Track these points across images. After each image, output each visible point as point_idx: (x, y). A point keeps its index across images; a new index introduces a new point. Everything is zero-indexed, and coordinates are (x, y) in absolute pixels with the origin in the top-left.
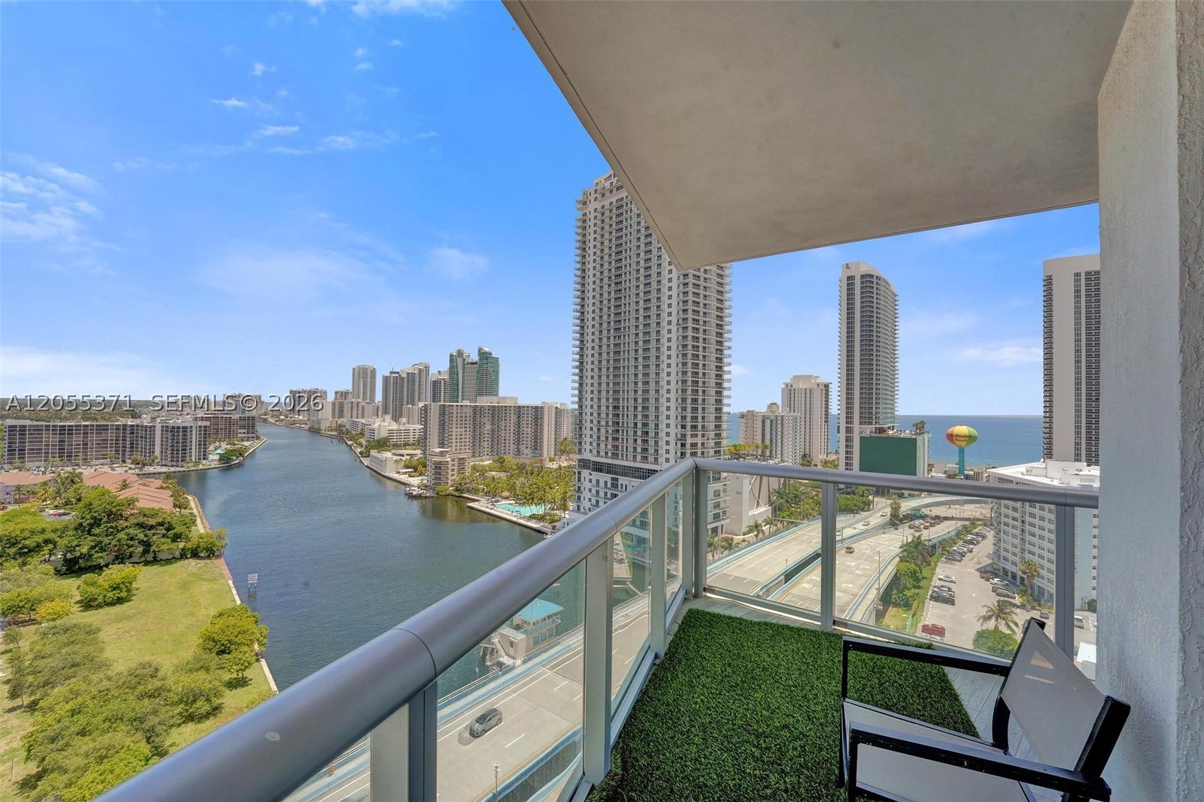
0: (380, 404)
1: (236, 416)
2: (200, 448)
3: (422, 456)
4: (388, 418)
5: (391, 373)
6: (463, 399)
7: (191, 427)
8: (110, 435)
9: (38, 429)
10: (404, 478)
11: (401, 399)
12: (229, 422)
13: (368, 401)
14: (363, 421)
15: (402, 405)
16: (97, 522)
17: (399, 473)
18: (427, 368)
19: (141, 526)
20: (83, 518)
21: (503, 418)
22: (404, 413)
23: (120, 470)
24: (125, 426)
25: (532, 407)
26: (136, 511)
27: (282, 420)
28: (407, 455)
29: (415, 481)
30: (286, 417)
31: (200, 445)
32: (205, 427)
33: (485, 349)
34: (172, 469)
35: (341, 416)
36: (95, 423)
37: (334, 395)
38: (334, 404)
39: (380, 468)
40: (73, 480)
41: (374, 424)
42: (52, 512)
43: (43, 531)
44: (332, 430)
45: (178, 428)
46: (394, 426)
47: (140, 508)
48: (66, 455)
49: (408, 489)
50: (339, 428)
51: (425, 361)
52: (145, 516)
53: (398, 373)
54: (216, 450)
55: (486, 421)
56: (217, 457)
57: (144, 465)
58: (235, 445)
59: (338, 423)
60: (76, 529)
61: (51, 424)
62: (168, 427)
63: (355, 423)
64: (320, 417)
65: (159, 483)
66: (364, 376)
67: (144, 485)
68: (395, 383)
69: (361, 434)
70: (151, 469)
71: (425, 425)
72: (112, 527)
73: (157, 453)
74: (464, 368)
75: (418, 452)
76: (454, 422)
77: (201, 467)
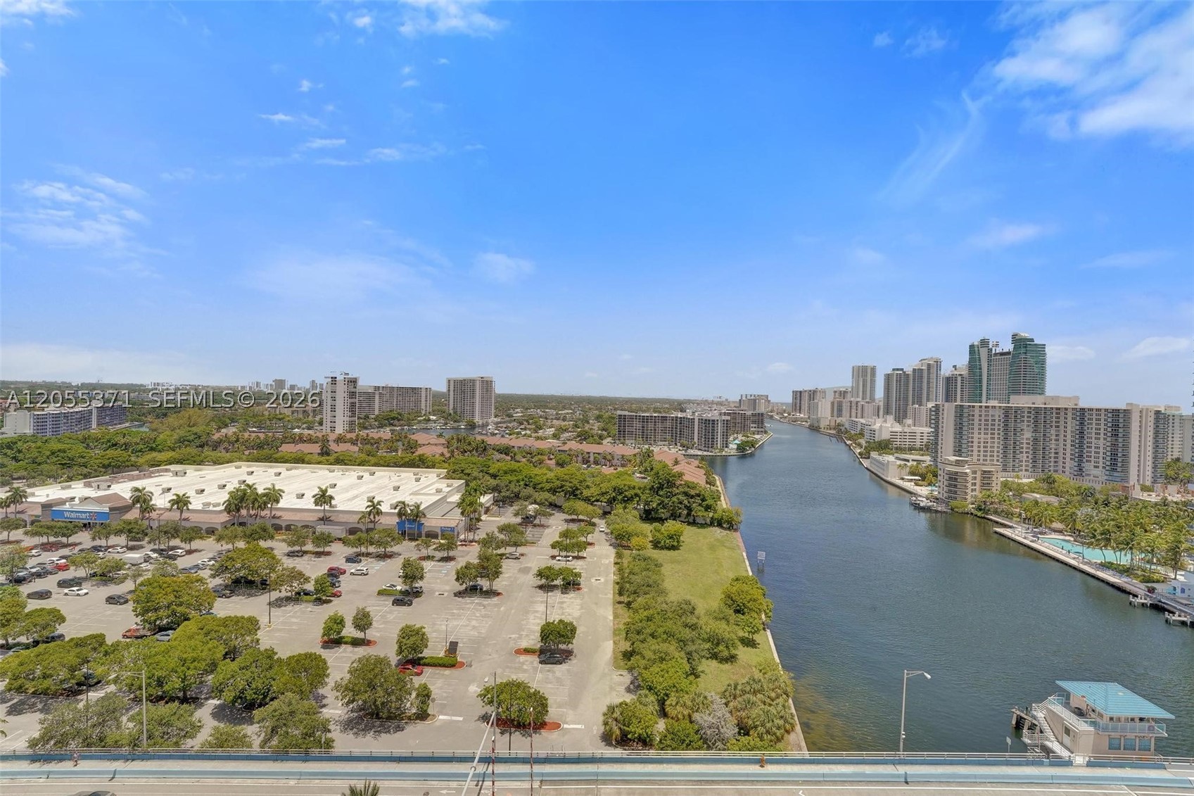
0: (881, 404)
1: (749, 413)
2: (723, 438)
3: (932, 463)
4: (890, 418)
5: (894, 370)
6: (988, 399)
7: (718, 420)
8: (668, 424)
9: (631, 418)
10: (909, 486)
11: (906, 399)
12: (744, 417)
13: (867, 400)
14: (863, 421)
15: (907, 405)
16: (661, 487)
17: (903, 479)
18: (938, 363)
19: (686, 494)
20: (654, 482)
21: (1054, 424)
22: (910, 413)
23: (673, 451)
24: (677, 417)
25: (1106, 410)
26: (683, 483)
27: (786, 417)
28: (913, 460)
29: (924, 491)
30: (789, 414)
31: (723, 435)
32: (727, 421)
33: (1023, 334)
34: (705, 453)
35: (840, 415)
36: (660, 415)
37: (833, 394)
38: (833, 404)
39: (880, 470)
40: (649, 454)
41: (875, 424)
42: (638, 475)
43: (634, 488)
44: (830, 429)
45: (709, 420)
46: (898, 428)
47: (686, 481)
48: (646, 438)
49: (914, 498)
50: (838, 427)
51: (936, 355)
52: (688, 487)
53: (902, 370)
54: (734, 440)
55: (1025, 427)
56: (735, 447)
57: (688, 448)
58: (748, 437)
59: (837, 422)
60: (650, 489)
61: (638, 415)
62: (702, 419)
63: (854, 424)
64: (819, 416)
65: (696, 463)
66: (864, 374)
67: (688, 463)
68: (898, 381)
69: (860, 434)
70: (691, 452)
71: (937, 428)
72: (669, 492)
73: (696, 440)
74: (989, 361)
75: (927, 459)
76: (976, 427)
77: (724, 453)
